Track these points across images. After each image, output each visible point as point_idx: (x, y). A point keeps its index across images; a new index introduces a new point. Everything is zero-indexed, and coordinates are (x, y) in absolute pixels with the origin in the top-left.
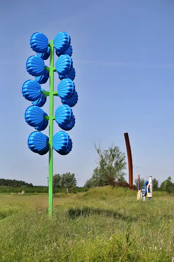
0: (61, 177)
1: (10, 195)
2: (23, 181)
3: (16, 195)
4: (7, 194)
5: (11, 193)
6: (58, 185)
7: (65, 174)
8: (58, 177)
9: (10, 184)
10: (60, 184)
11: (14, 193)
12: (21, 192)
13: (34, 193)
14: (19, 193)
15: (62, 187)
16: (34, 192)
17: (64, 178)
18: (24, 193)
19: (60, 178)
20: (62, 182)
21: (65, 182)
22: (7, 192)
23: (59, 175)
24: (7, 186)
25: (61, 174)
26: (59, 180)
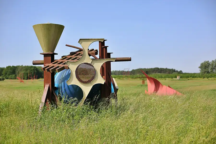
0: (211, 63)
1: (166, 81)
2: (173, 69)
3: (172, 81)
4: (163, 79)
5: (167, 79)
6: (208, 71)
7: (214, 61)
8: (208, 63)
9: (163, 72)
10: (210, 70)
11: (169, 79)
12: (176, 78)
13: (189, 79)
14: (174, 78)
15: (212, 72)
16: (188, 77)
17: (213, 65)
18: (179, 78)
19: (209, 64)
20: (212, 68)
21: (214, 68)
22: (163, 78)
23: (208, 61)
24: (161, 73)
25: (210, 61)
26: (208, 66)
